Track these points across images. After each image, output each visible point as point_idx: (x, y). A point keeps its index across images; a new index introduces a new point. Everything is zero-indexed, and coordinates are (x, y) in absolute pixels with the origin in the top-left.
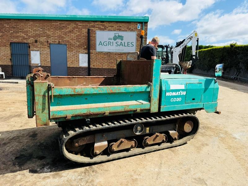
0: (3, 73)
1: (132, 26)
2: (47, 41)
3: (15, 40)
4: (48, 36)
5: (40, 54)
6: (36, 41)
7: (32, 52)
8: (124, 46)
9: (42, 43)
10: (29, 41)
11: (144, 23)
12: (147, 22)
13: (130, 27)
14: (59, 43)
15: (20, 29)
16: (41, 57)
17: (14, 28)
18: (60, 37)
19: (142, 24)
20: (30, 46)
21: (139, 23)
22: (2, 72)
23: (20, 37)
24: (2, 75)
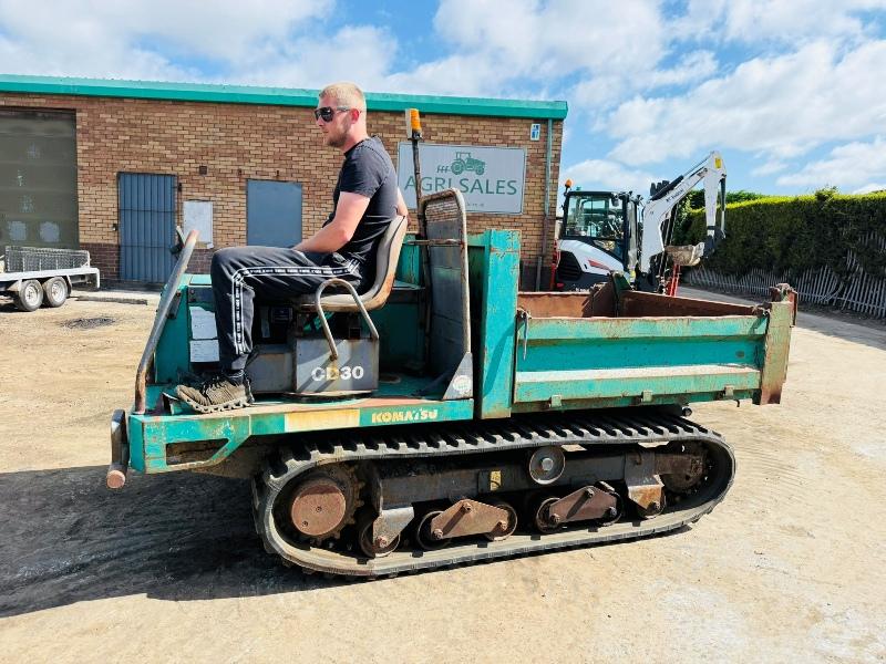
0: (96, 271)
1: (512, 131)
2: (240, 171)
3: (135, 165)
4: (242, 155)
5: (215, 211)
6: (203, 170)
7: (187, 204)
8: (485, 191)
9: (220, 176)
10: (179, 170)
11: (550, 122)
12: (561, 120)
13: (507, 133)
14: (277, 178)
15: (154, 131)
16: (215, 219)
17: (135, 126)
18: (279, 158)
19: (544, 126)
20: (180, 184)
21: (537, 120)
22: (92, 265)
23: (150, 155)
24: (92, 277)
